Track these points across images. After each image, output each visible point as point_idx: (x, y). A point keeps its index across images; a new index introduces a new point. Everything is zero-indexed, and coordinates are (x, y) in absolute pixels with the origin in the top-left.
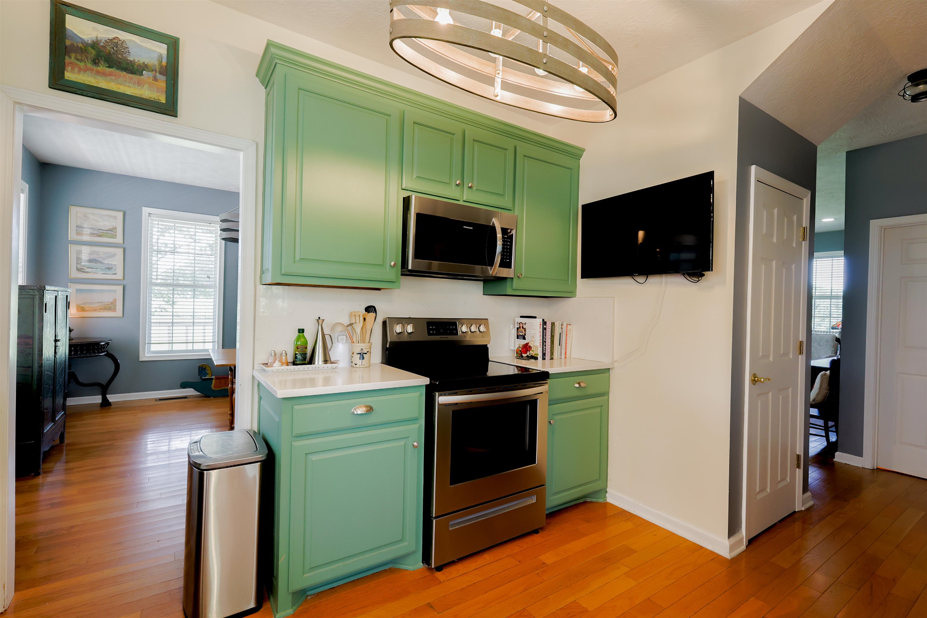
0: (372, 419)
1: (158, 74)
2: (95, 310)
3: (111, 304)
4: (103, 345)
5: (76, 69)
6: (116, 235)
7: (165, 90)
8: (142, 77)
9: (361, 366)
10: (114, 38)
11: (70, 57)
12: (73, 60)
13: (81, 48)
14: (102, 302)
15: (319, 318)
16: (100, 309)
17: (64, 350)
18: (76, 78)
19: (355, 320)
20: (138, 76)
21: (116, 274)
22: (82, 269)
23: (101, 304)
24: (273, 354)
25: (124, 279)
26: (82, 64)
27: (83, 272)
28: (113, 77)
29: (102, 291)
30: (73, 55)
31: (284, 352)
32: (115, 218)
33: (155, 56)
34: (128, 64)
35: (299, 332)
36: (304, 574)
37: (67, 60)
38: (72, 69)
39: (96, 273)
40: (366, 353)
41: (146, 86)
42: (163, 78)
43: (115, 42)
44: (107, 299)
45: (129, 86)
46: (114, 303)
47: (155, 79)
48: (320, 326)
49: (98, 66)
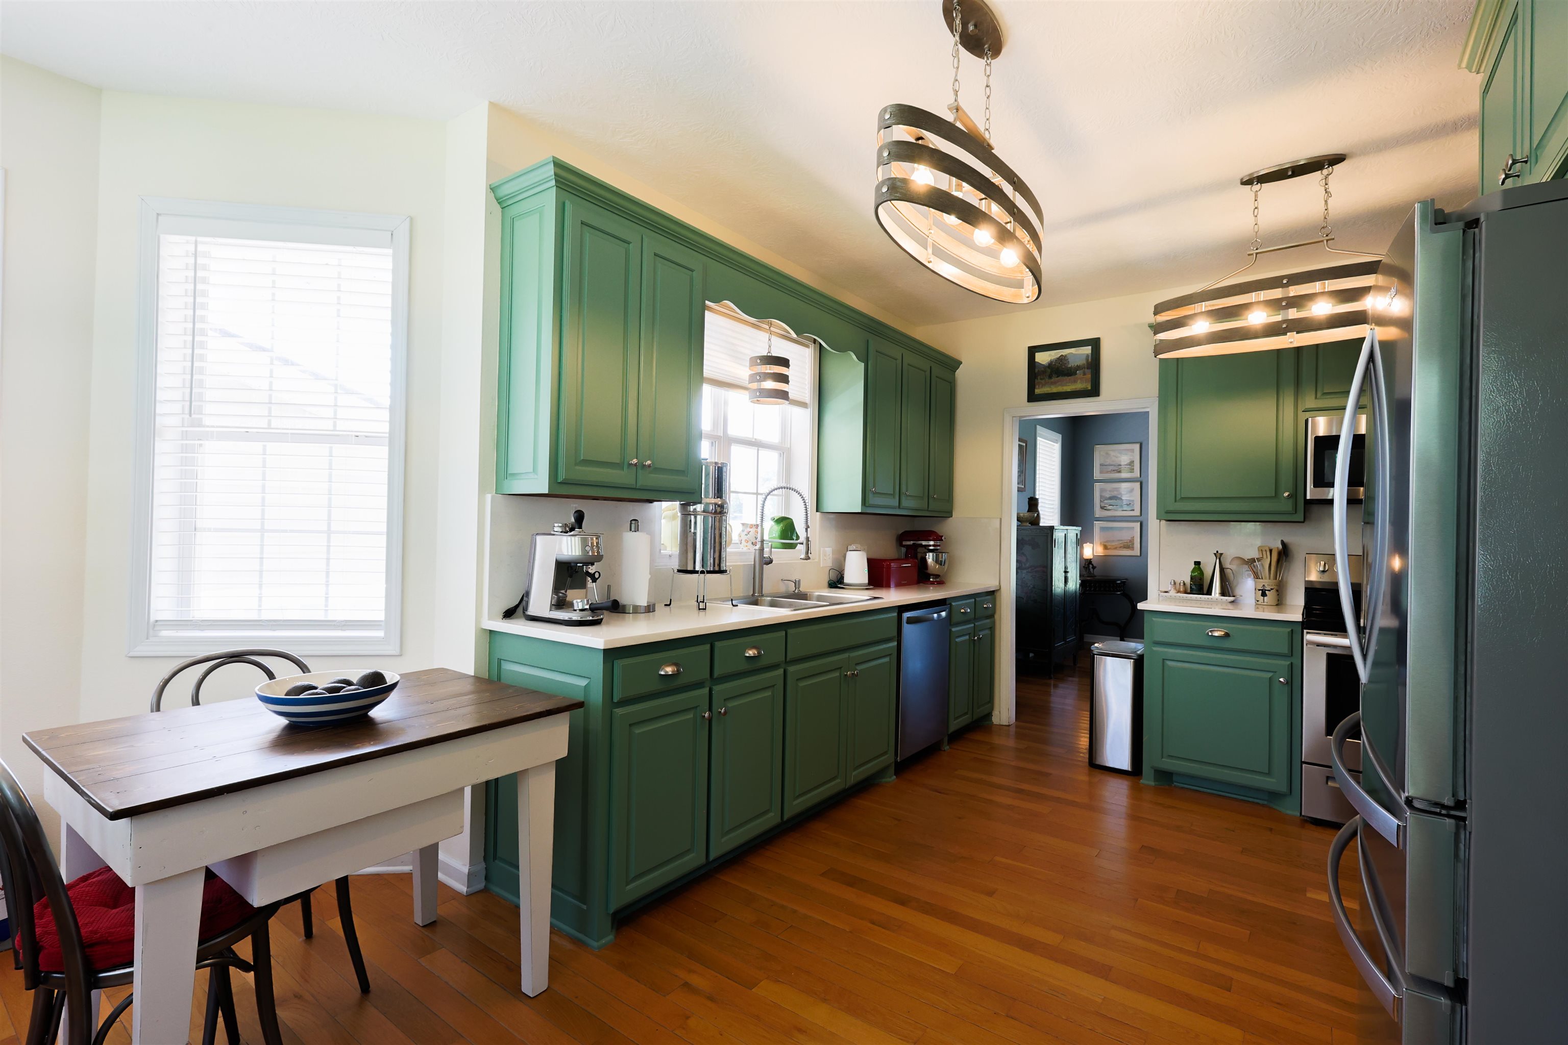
0: (1227, 644)
1: (1086, 370)
2: (1116, 548)
3: (1130, 542)
4: (1119, 583)
5: (1041, 386)
6: (1133, 469)
7: (1090, 380)
8: (1076, 376)
9: (1263, 604)
10: (1060, 357)
11: (1038, 379)
12: (1039, 380)
13: (1043, 371)
14: (1122, 540)
15: (1217, 552)
16: (1120, 547)
17: (1074, 584)
18: (1041, 391)
19: (1263, 555)
20: (1074, 376)
21: (1133, 510)
22: (1105, 507)
23: (1121, 542)
24: (1172, 583)
25: (1141, 515)
26: (1043, 381)
27: (1105, 510)
28: (1060, 383)
29: (1121, 529)
30: (1039, 378)
31: (1182, 582)
32: (1132, 451)
33: (1084, 357)
34: (1068, 370)
35: (1195, 564)
36: (1162, 758)
37: (1036, 381)
38: (1039, 386)
39: (1116, 510)
40: (1269, 591)
41: (1079, 381)
42: (1089, 371)
43: (1062, 359)
44: (1125, 536)
45: (1069, 386)
46: (1132, 541)
47: (1084, 374)
48: (1218, 560)
49: (1052, 379)
